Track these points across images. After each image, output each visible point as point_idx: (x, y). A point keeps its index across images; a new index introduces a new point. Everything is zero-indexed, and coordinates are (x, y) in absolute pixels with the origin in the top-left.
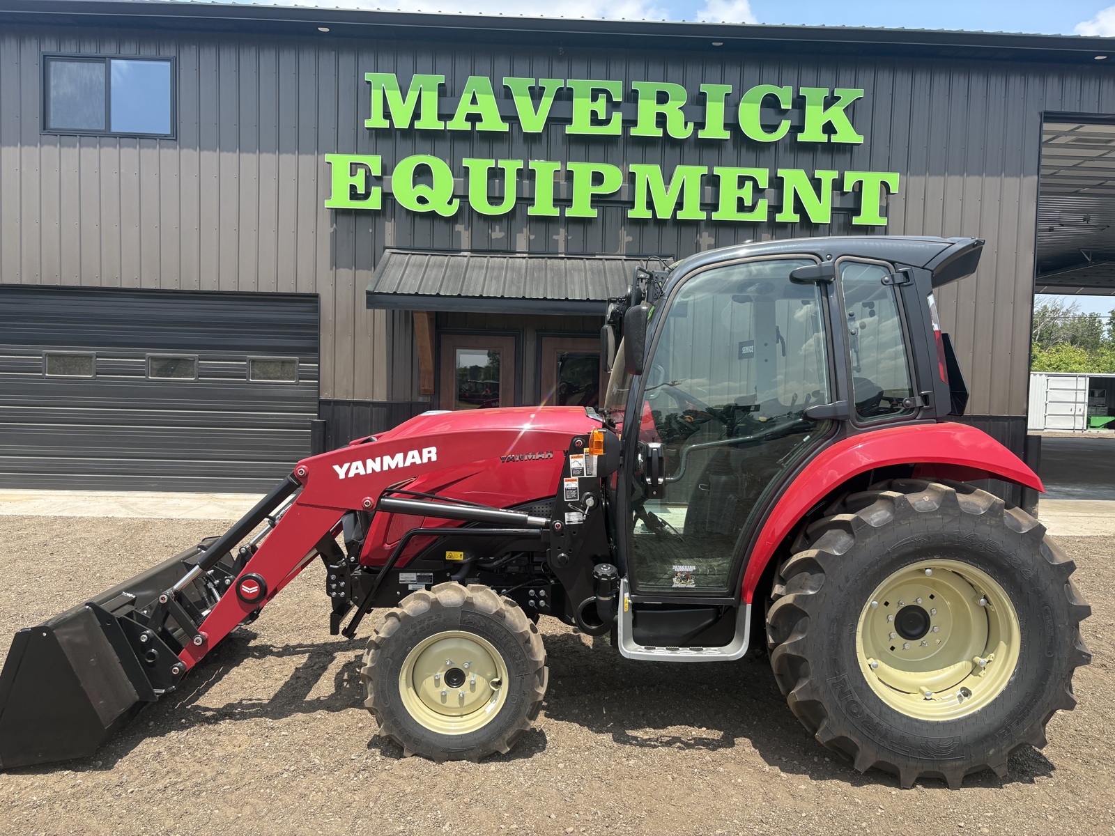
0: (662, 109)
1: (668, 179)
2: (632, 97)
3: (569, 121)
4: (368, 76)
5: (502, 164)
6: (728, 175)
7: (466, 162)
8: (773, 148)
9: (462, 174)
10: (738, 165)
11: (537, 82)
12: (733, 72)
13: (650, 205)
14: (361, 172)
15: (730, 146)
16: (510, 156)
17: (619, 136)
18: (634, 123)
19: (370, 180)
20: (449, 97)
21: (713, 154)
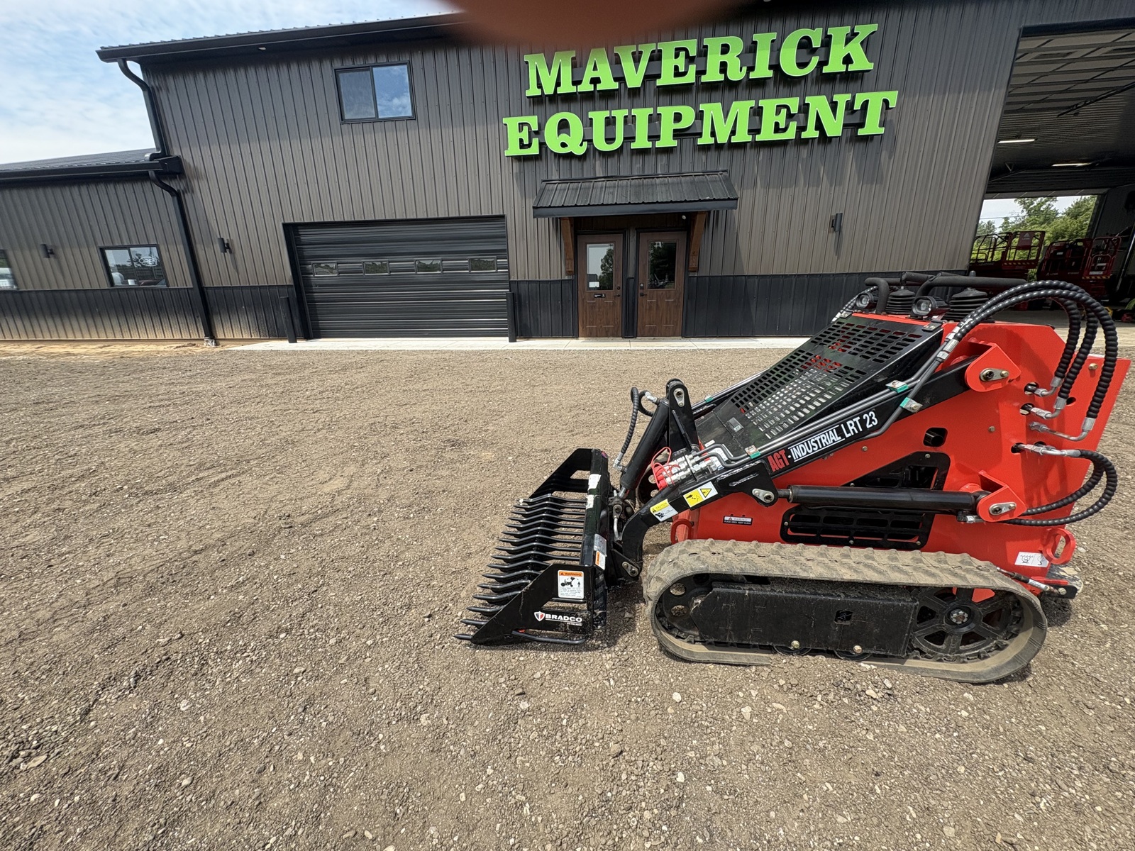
0: (724, 58)
1: (726, 115)
2: (703, 52)
3: (659, 76)
4: (527, 58)
5: (614, 113)
6: (769, 105)
7: (591, 115)
8: (803, 82)
9: (588, 124)
10: (777, 97)
11: (637, 48)
12: (778, 24)
13: (713, 134)
14: (526, 128)
15: (772, 83)
16: (619, 108)
17: (693, 84)
18: (704, 72)
19: (532, 134)
20: (578, 66)
21: (759, 92)
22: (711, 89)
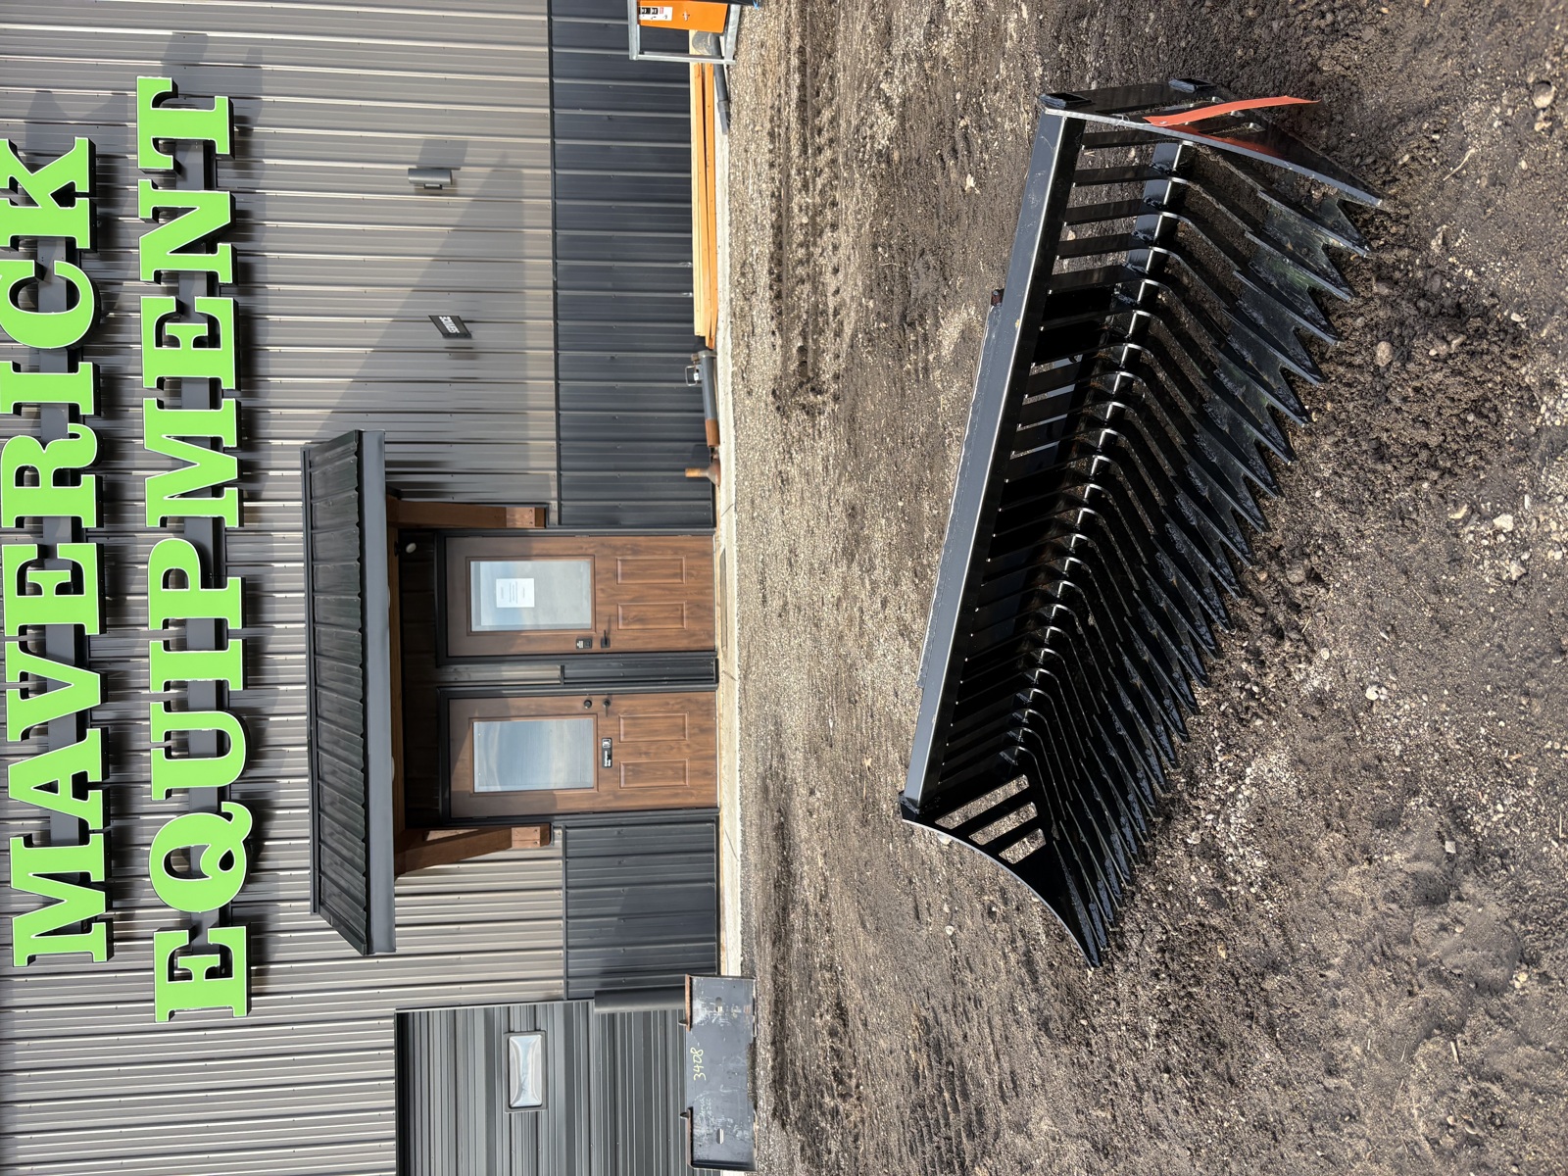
0: (46, 477)
1: (174, 463)
2: (31, 527)
3: (79, 629)
4: (20, 961)
6: (154, 363)
7: (158, 793)
9: (179, 799)
10: (137, 346)
11: (13, 686)
13: (216, 491)
14: (182, 962)
15: (107, 361)
16: (146, 721)
17: (100, 549)
18: (75, 523)
19: (197, 946)
20: (46, 831)
21: (124, 389)
22: (112, 501)
